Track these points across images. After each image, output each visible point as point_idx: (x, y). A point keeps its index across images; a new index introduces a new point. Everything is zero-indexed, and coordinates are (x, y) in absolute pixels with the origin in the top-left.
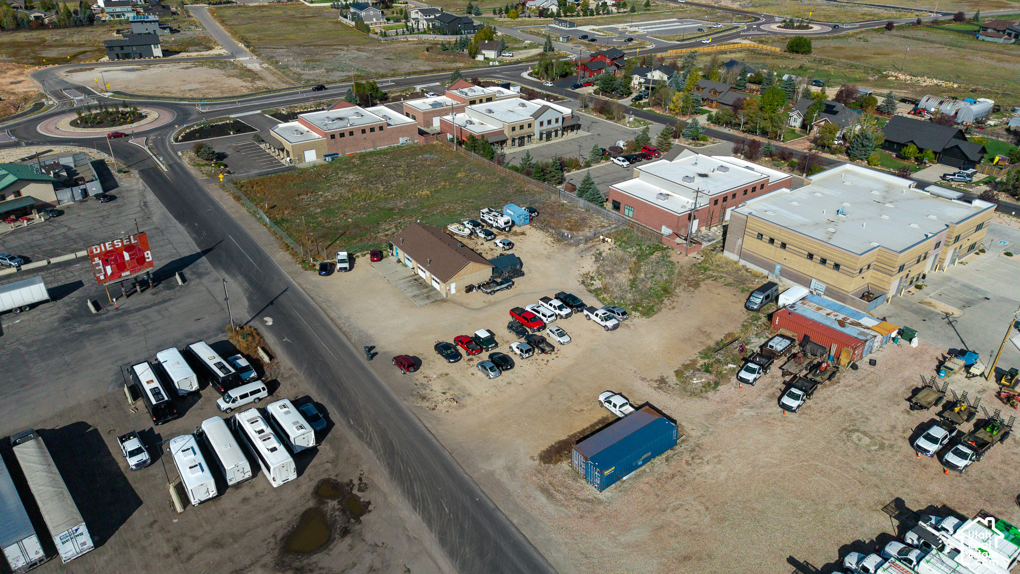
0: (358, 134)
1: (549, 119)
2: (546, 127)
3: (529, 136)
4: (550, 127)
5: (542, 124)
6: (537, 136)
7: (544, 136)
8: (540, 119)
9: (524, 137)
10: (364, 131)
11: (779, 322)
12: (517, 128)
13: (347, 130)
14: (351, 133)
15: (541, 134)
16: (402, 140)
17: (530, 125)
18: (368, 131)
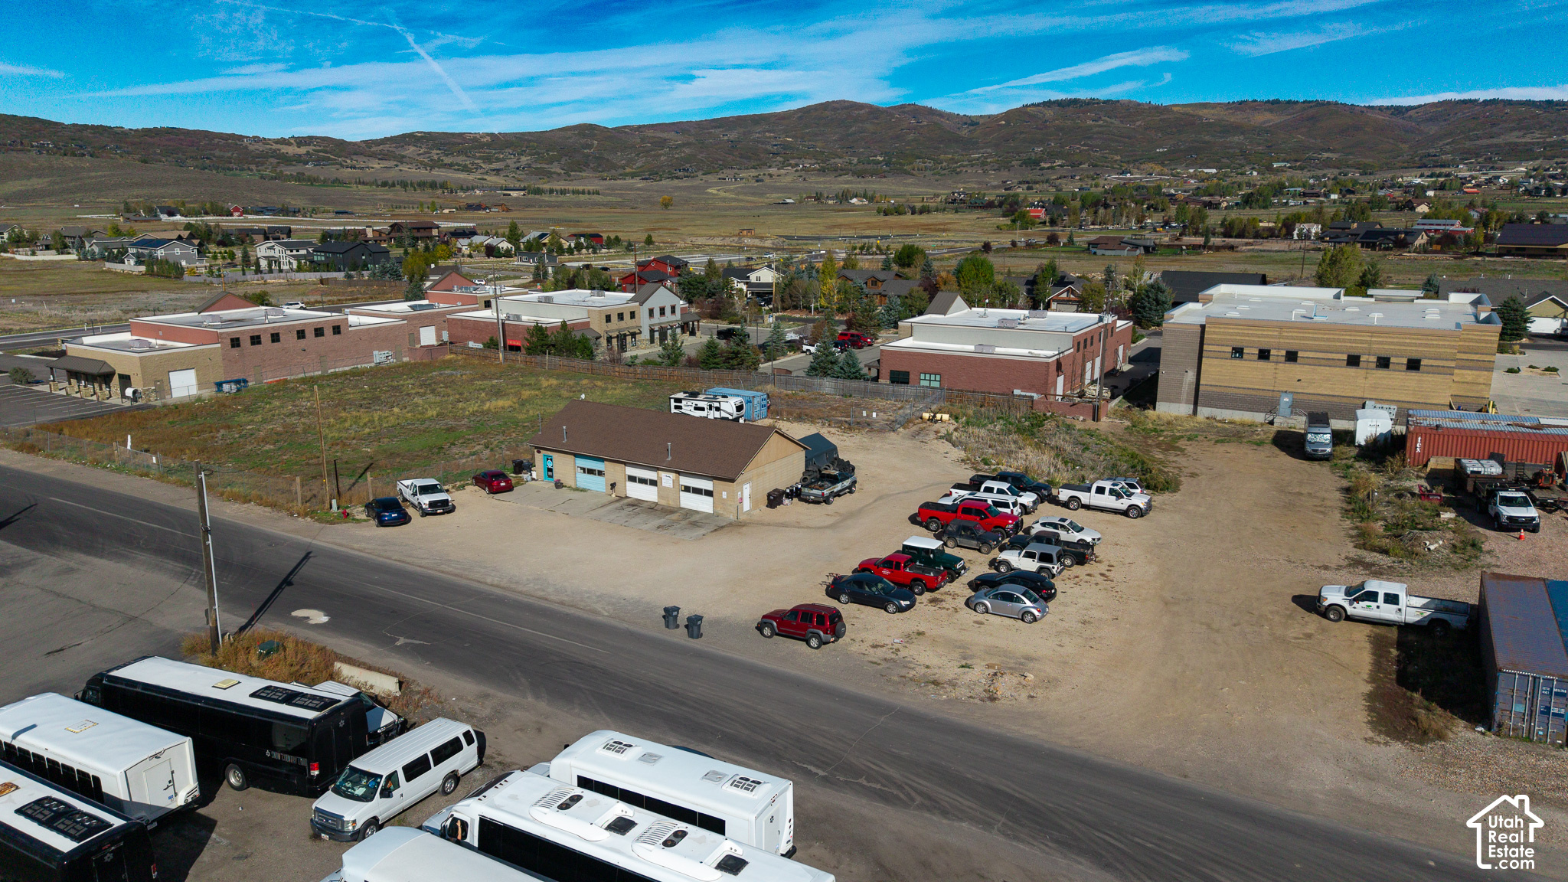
0: (289, 340)
1: (662, 305)
2: (657, 319)
3: (633, 335)
4: (664, 319)
5: (651, 312)
6: (646, 334)
7: (657, 335)
8: (648, 305)
9: (625, 335)
10: (301, 334)
11: (1423, 448)
12: (614, 318)
13: (265, 330)
14: (275, 338)
15: (652, 331)
16: (379, 356)
17: (633, 315)
18: (310, 334)
